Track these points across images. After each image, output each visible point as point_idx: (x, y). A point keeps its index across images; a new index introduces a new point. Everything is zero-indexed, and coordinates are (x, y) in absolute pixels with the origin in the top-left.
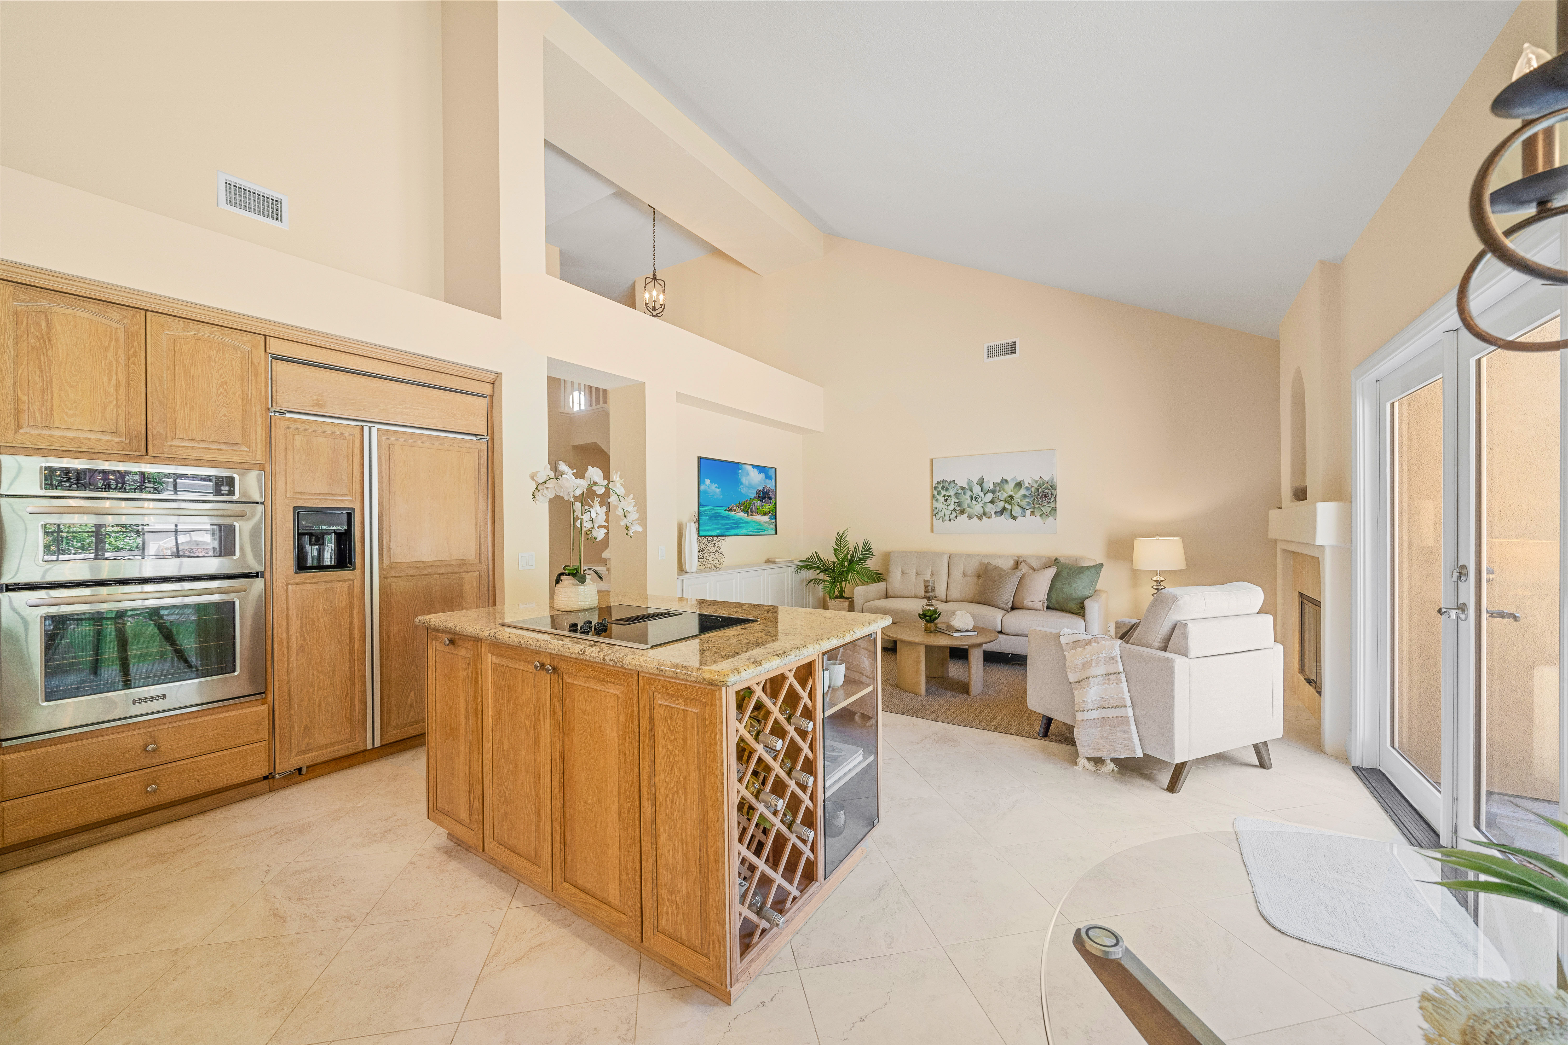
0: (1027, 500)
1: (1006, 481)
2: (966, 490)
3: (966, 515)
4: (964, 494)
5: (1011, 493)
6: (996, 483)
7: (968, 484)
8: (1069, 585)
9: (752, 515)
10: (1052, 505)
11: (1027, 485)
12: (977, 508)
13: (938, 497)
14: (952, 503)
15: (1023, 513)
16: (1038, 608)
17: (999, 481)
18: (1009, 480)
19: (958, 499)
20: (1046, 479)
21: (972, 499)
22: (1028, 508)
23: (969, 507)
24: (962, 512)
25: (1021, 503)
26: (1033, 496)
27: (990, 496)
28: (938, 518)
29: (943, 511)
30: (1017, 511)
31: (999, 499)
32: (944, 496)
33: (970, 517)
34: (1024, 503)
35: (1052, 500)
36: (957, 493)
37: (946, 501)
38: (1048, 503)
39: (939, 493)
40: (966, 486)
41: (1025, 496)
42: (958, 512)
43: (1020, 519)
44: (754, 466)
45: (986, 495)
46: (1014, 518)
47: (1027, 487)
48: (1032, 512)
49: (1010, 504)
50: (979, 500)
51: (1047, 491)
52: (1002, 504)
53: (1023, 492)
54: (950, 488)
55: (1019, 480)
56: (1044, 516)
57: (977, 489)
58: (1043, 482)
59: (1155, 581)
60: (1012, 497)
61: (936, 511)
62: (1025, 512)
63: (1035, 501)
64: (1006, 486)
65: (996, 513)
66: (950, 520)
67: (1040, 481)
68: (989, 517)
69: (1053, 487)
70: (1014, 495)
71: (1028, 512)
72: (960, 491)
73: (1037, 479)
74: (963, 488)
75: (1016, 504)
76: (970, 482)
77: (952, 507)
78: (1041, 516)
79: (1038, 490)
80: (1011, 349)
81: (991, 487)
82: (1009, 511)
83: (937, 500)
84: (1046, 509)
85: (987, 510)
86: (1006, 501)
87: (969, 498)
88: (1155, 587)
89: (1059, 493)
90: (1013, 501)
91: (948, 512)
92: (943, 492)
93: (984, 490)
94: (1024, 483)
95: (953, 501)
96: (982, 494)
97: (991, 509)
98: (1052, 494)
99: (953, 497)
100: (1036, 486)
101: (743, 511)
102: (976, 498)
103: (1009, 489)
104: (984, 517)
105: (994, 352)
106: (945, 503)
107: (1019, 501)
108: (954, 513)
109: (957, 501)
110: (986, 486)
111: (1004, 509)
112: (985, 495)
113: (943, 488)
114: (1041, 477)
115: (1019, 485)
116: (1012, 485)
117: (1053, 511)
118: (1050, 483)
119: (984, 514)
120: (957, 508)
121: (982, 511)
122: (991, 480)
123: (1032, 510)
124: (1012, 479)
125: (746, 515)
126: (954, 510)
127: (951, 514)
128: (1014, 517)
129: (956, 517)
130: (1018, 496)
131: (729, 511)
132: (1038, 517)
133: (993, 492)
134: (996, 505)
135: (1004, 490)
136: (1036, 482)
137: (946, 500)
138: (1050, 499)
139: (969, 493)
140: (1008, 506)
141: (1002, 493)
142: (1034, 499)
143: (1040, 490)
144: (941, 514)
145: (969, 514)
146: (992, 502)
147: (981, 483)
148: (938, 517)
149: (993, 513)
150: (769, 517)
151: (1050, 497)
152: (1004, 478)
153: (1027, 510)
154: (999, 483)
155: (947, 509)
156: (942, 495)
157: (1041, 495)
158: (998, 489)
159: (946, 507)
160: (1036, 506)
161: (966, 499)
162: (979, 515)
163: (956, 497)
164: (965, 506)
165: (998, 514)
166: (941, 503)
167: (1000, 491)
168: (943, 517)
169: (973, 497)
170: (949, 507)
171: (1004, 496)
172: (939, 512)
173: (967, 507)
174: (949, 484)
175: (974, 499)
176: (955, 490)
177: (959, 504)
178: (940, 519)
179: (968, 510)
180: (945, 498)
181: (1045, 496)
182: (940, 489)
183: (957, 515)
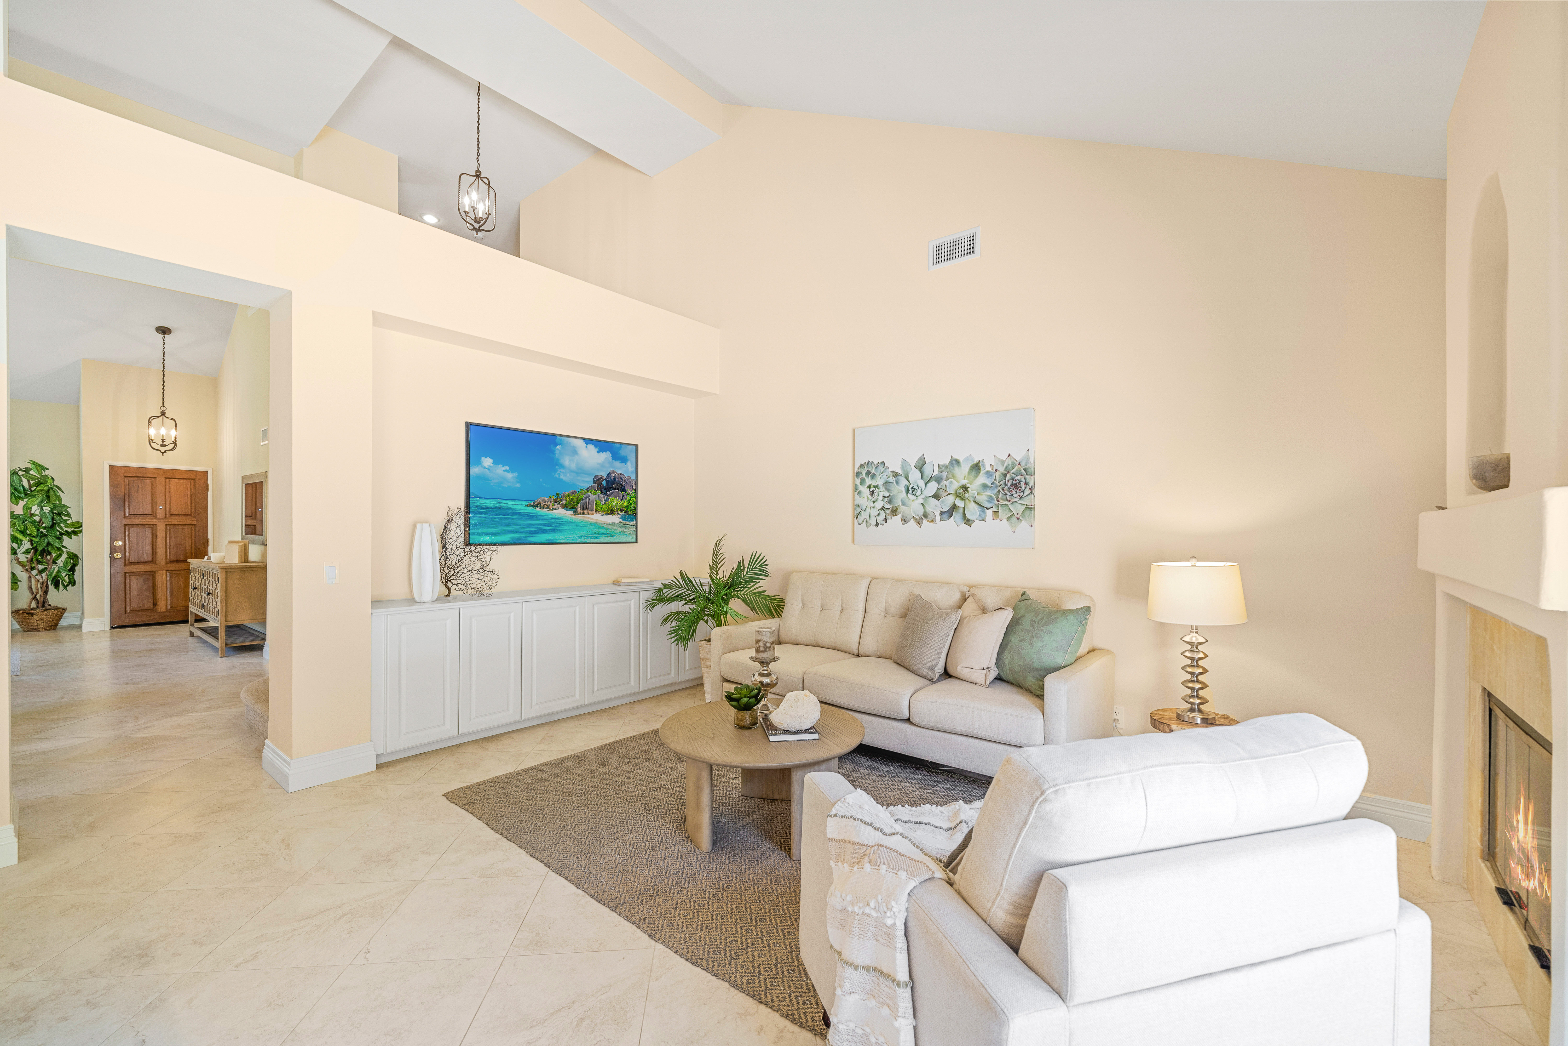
0: (988, 493)
1: (958, 462)
2: (899, 477)
3: (899, 517)
4: (897, 483)
5: (964, 482)
6: (943, 466)
7: (903, 467)
8: (1030, 643)
9: (583, 513)
10: (1026, 501)
11: (988, 468)
12: (915, 506)
13: (861, 488)
14: (881, 498)
15: (981, 513)
16: (978, 681)
17: (947, 462)
18: (961, 460)
19: (888, 490)
20: (1018, 457)
21: (908, 491)
22: (989, 505)
23: (903, 504)
24: (894, 512)
25: (980, 499)
26: (996, 487)
27: (933, 487)
28: (860, 522)
29: (868, 510)
30: (972, 511)
31: (946, 491)
32: (869, 487)
33: (905, 521)
34: (983, 499)
35: (1027, 493)
36: (886, 482)
37: (872, 495)
38: (1021, 498)
39: (862, 482)
40: (899, 471)
41: (985, 486)
42: (888, 512)
43: (977, 524)
44: (588, 441)
45: (928, 485)
46: (968, 522)
47: (988, 472)
48: (996, 512)
49: (963, 499)
50: (918, 493)
51: (1018, 478)
52: (950, 500)
53: (982, 479)
54: (877, 474)
55: (976, 460)
56: (1014, 519)
57: (915, 475)
58: (1013, 464)
59: (1188, 643)
60: (965, 488)
61: (859, 510)
62: (985, 513)
63: (1001, 495)
64: (956, 470)
65: (942, 513)
66: (877, 525)
67: (1009, 462)
68: (932, 521)
69: (1028, 472)
70: (968, 485)
71: (990, 513)
72: (891, 479)
73: (1004, 457)
74: (895, 475)
75: (971, 500)
76: (905, 463)
77: (879, 505)
78: (1009, 519)
79: (1005, 475)
80: (968, 246)
81: (936, 473)
82: (961, 510)
84: (1018, 509)
85: (929, 509)
86: (957, 495)
87: (903, 490)
88: (1187, 654)
89: (1037, 481)
90: (967, 495)
91: (875, 512)
92: (868, 481)
93: (925, 476)
94: (984, 465)
95: (881, 494)
96: (921, 483)
97: (935, 508)
98: (1026, 484)
99: (882, 488)
100: (1002, 469)
101: (565, 507)
102: (914, 490)
103: (962, 475)
104: (925, 521)
105: (943, 254)
106: (870, 497)
107: (976, 495)
108: (882, 512)
109: (887, 494)
110: (928, 470)
111: (954, 507)
112: (926, 484)
113: (868, 473)
114: (1009, 456)
115: (976, 468)
116: (965, 468)
117: (1027, 512)
118: (1023, 464)
119: (925, 515)
120: (887, 506)
121: (921, 511)
122: (937, 459)
123: (995, 509)
124: (967, 459)
125: (571, 513)
126: (883, 508)
127: (879, 515)
128: (968, 520)
129: (886, 520)
130: (974, 487)
131: (535, 506)
132: (1005, 521)
133: (939, 480)
134: (943, 502)
135: (954, 477)
136: (1003, 462)
137: (872, 493)
138: (1023, 492)
139: (904, 482)
140: (960, 503)
141: (951, 482)
142: (999, 491)
143: (1008, 477)
144: (865, 515)
145: (903, 516)
146: (936, 496)
147: (921, 466)
148: (861, 519)
149: (938, 514)
150: (619, 516)
151: (1023, 487)
152: (955, 457)
153: (988, 509)
154: (947, 466)
155: (873, 507)
156: (867, 486)
157: (1009, 484)
158: (945, 474)
159: (872, 504)
160: (1002, 502)
161: (899, 491)
162: (917, 517)
163: (886, 488)
164: (898, 502)
165: (945, 516)
166: (866, 497)
167: (948, 478)
168: (868, 519)
169: (910, 488)
170: (876, 504)
171: (954, 485)
172: (862, 512)
173: (900, 504)
174: (876, 467)
175: (910, 491)
176: (885, 476)
177: (890, 499)
178: (863, 522)
179: (902, 509)
180: (871, 490)
181: (1016, 486)
182: (864, 476)
183: (887, 516)
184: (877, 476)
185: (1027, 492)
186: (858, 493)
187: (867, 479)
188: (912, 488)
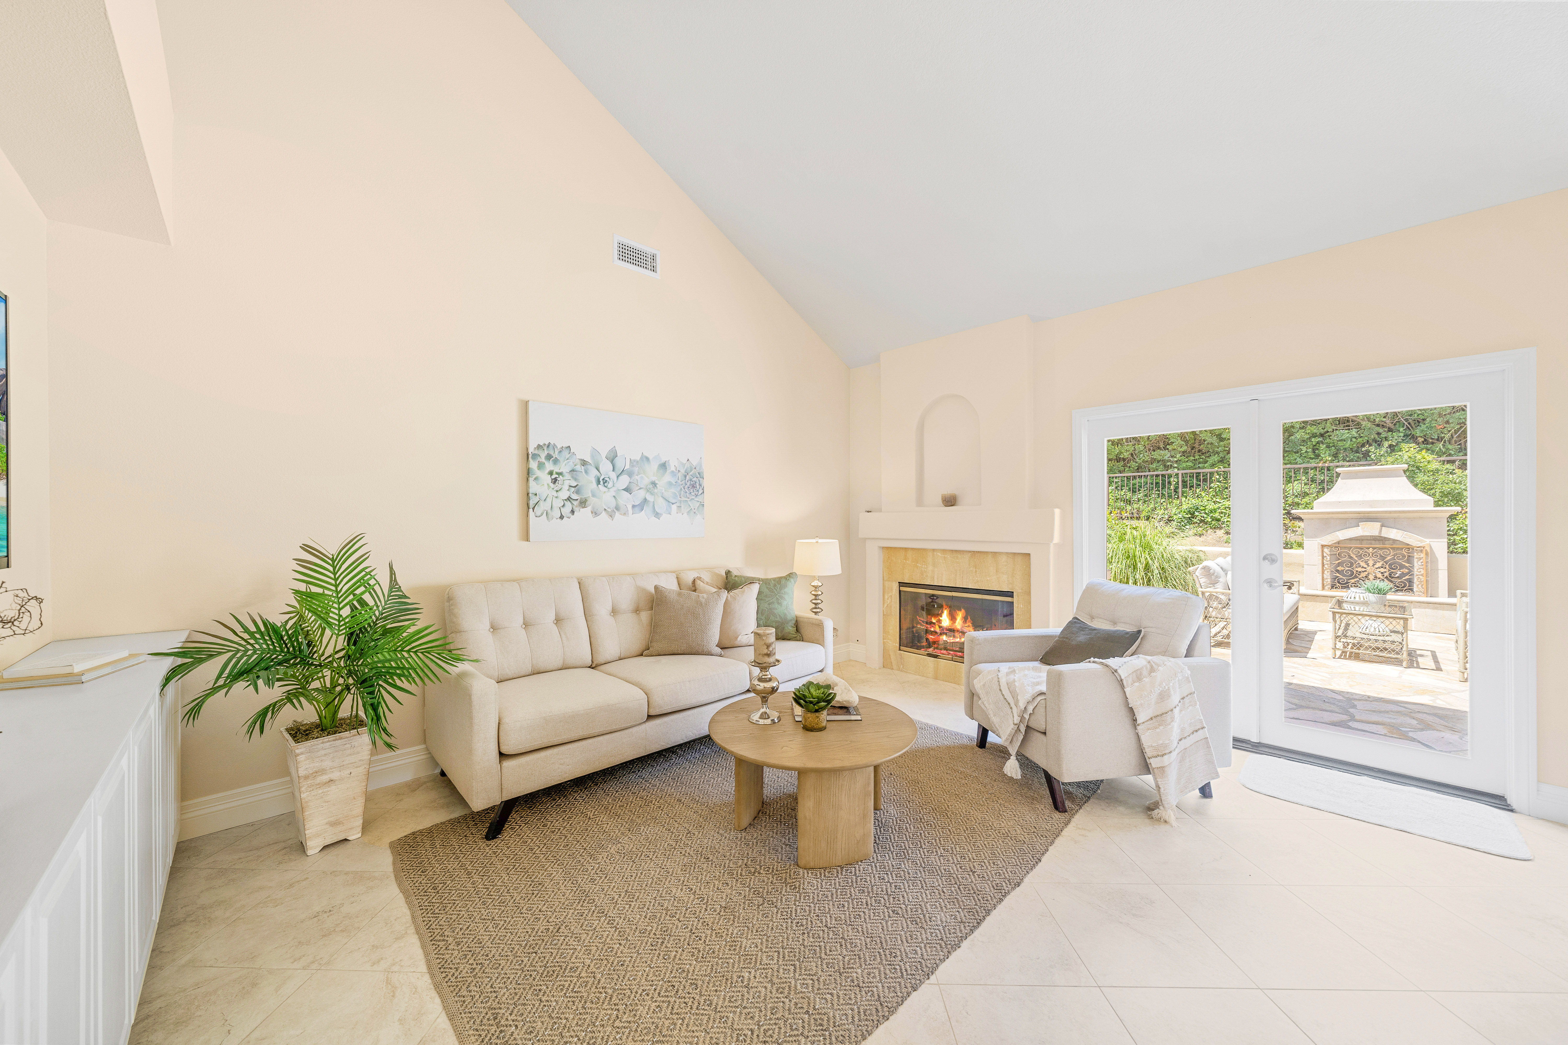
0: (673, 490)
1: (647, 459)
2: (589, 467)
3: (588, 510)
4: (586, 472)
5: (654, 479)
6: (634, 461)
7: (592, 457)
10: (699, 499)
11: (673, 469)
12: (606, 497)
13: (538, 473)
14: (566, 487)
15: (668, 507)
17: (637, 458)
18: (651, 458)
19: (576, 480)
20: (694, 463)
21: (598, 482)
22: (673, 501)
23: (594, 496)
24: (583, 503)
25: (666, 494)
26: (679, 486)
27: (624, 481)
28: (538, 514)
29: (549, 500)
30: (661, 505)
31: (637, 485)
32: (551, 473)
33: (595, 513)
34: (669, 494)
35: (700, 493)
36: (573, 471)
37: (554, 483)
38: (697, 496)
39: (541, 466)
40: (588, 459)
41: (670, 483)
42: (575, 503)
43: (664, 517)
45: (620, 478)
46: (657, 515)
47: (673, 472)
48: (679, 507)
49: (652, 494)
50: (610, 485)
51: (695, 479)
52: (641, 494)
53: (667, 478)
54: (561, 459)
55: (663, 460)
56: (692, 513)
57: (606, 467)
58: (691, 467)
59: (813, 586)
60: (654, 484)
61: (533, 499)
62: (671, 508)
63: (682, 492)
64: (647, 466)
65: (634, 506)
66: (562, 517)
67: (688, 465)
68: (624, 514)
69: (701, 475)
70: (657, 482)
72: (579, 467)
74: (584, 463)
75: (660, 495)
76: (595, 452)
77: (564, 494)
78: (688, 513)
79: (685, 476)
80: (650, 263)
81: (627, 467)
82: (651, 504)
83: (536, 479)
84: (695, 505)
85: (621, 502)
86: (648, 490)
87: (594, 480)
88: (813, 593)
89: (706, 483)
90: (656, 491)
91: (558, 503)
92: (549, 466)
93: (616, 469)
94: (669, 465)
95: (567, 483)
96: (613, 476)
97: (626, 500)
98: (700, 485)
99: (567, 476)
100: (683, 471)
102: (605, 482)
103: (651, 472)
104: (617, 514)
105: (627, 255)
106: (552, 485)
107: (663, 491)
108: (568, 504)
109: (573, 484)
110: (620, 463)
111: (645, 501)
112: (618, 477)
113: (549, 457)
114: (688, 460)
115: (663, 466)
116: (654, 466)
117: (701, 507)
118: (698, 468)
119: (617, 508)
120: (574, 496)
121: (614, 504)
122: (626, 454)
123: (678, 504)
124: (655, 457)
126: (569, 499)
127: (563, 506)
128: (657, 513)
129: (573, 512)
130: (662, 483)
132: (685, 514)
133: (630, 474)
134: (634, 495)
135: (644, 472)
136: (684, 465)
137: (555, 481)
138: (698, 491)
139: (594, 472)
140: (650, 498)
141: (642, 478)
142: (681, 489)
143: (688, 478)
144: (543, 506)
145: (593, 508)
146: (627, 490)
147: (612, 458)
148: (538, 510)
149: (630, 507)
151: (698, 487)
152: (645, 454)
153: (673, 504)
154: (638, 462)
155: (556, 497)
156: (547, 471)
157: (688, 484)
158: (636, 469)
159: (555, 494)
160: (683, 499)
161: (588, 481)
162: (609, 510)
163: (572, 477)
164: (586, 493)
165: (636, 509)
166: (546, 486)
167: (639, 474)
168: (549, 511)
169: (601, 480)
170: (560, 493)
171: (645, 481)
172: (541, 503)
173: (590, 495)
174: (560, 452)
175: (602, 483)
176: (571, 463)
177: (577, 489)
178: (542, 514)
179: (592, 501)
180: (553, 477)
181: (693, 486)
182: (543, 459)
183: (574, 508)
184: (561, 462)
185: (701, 491)
186: (535, 479)
187: (547, 463)
188: (603, 479)
